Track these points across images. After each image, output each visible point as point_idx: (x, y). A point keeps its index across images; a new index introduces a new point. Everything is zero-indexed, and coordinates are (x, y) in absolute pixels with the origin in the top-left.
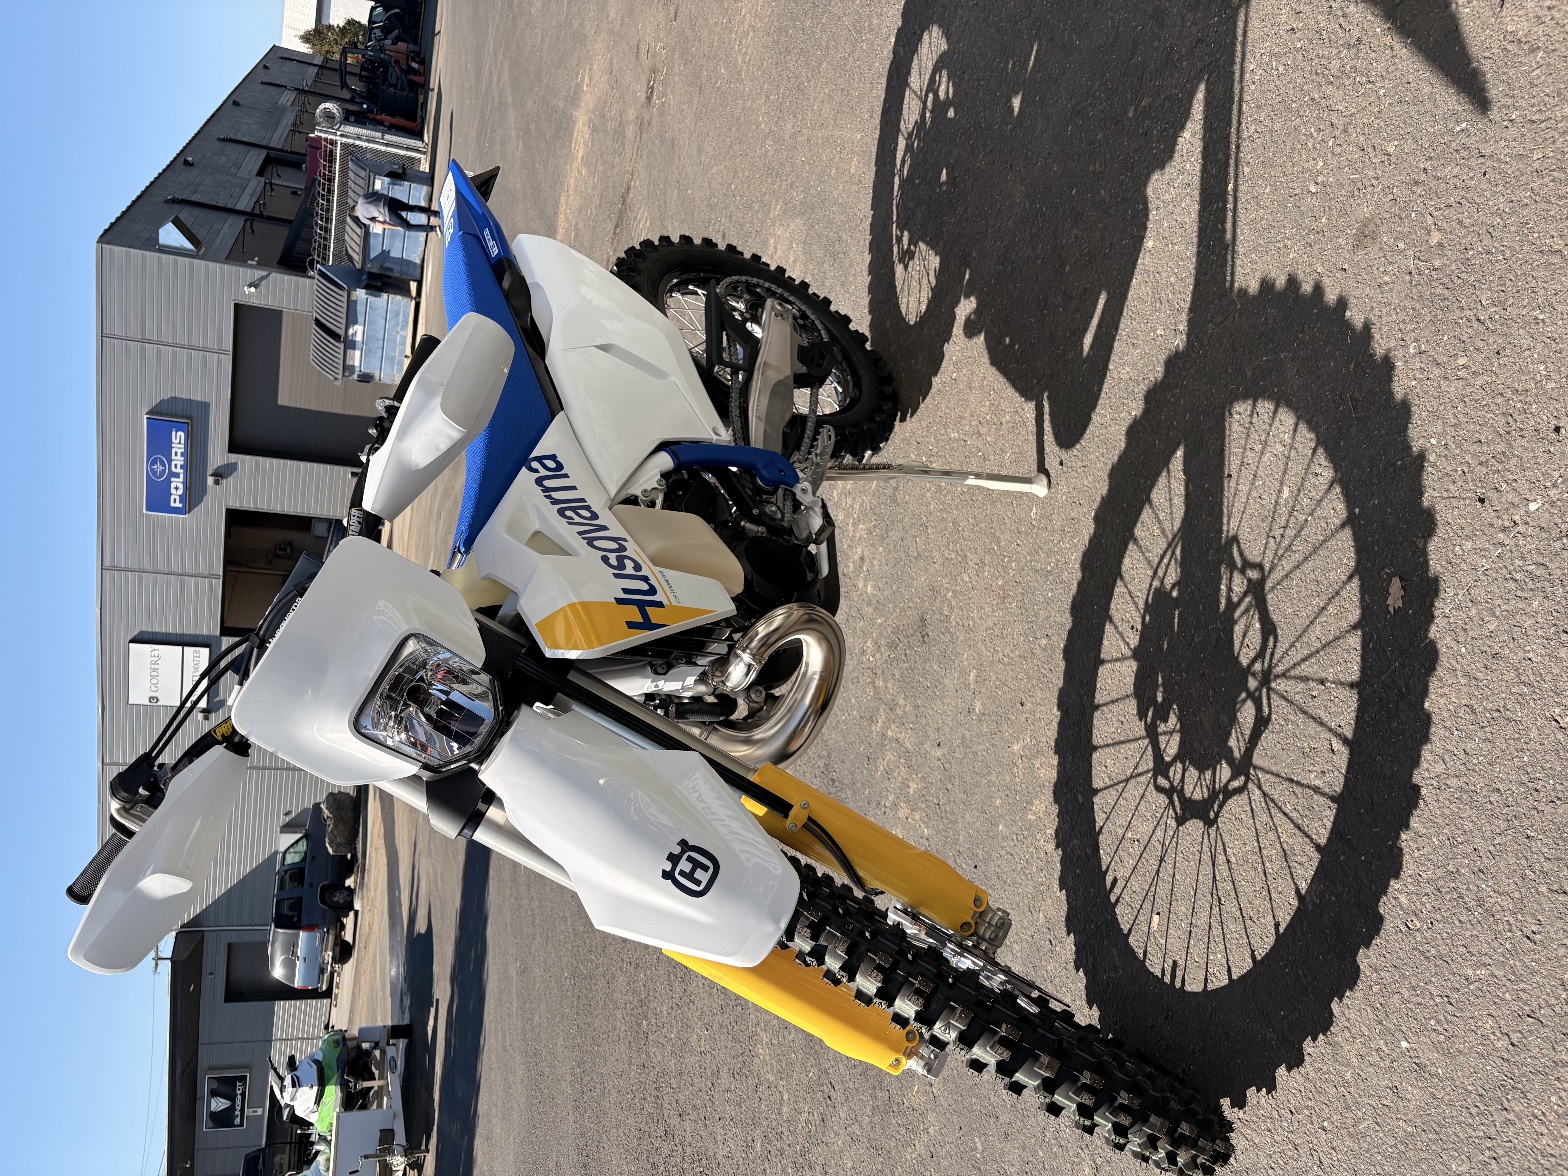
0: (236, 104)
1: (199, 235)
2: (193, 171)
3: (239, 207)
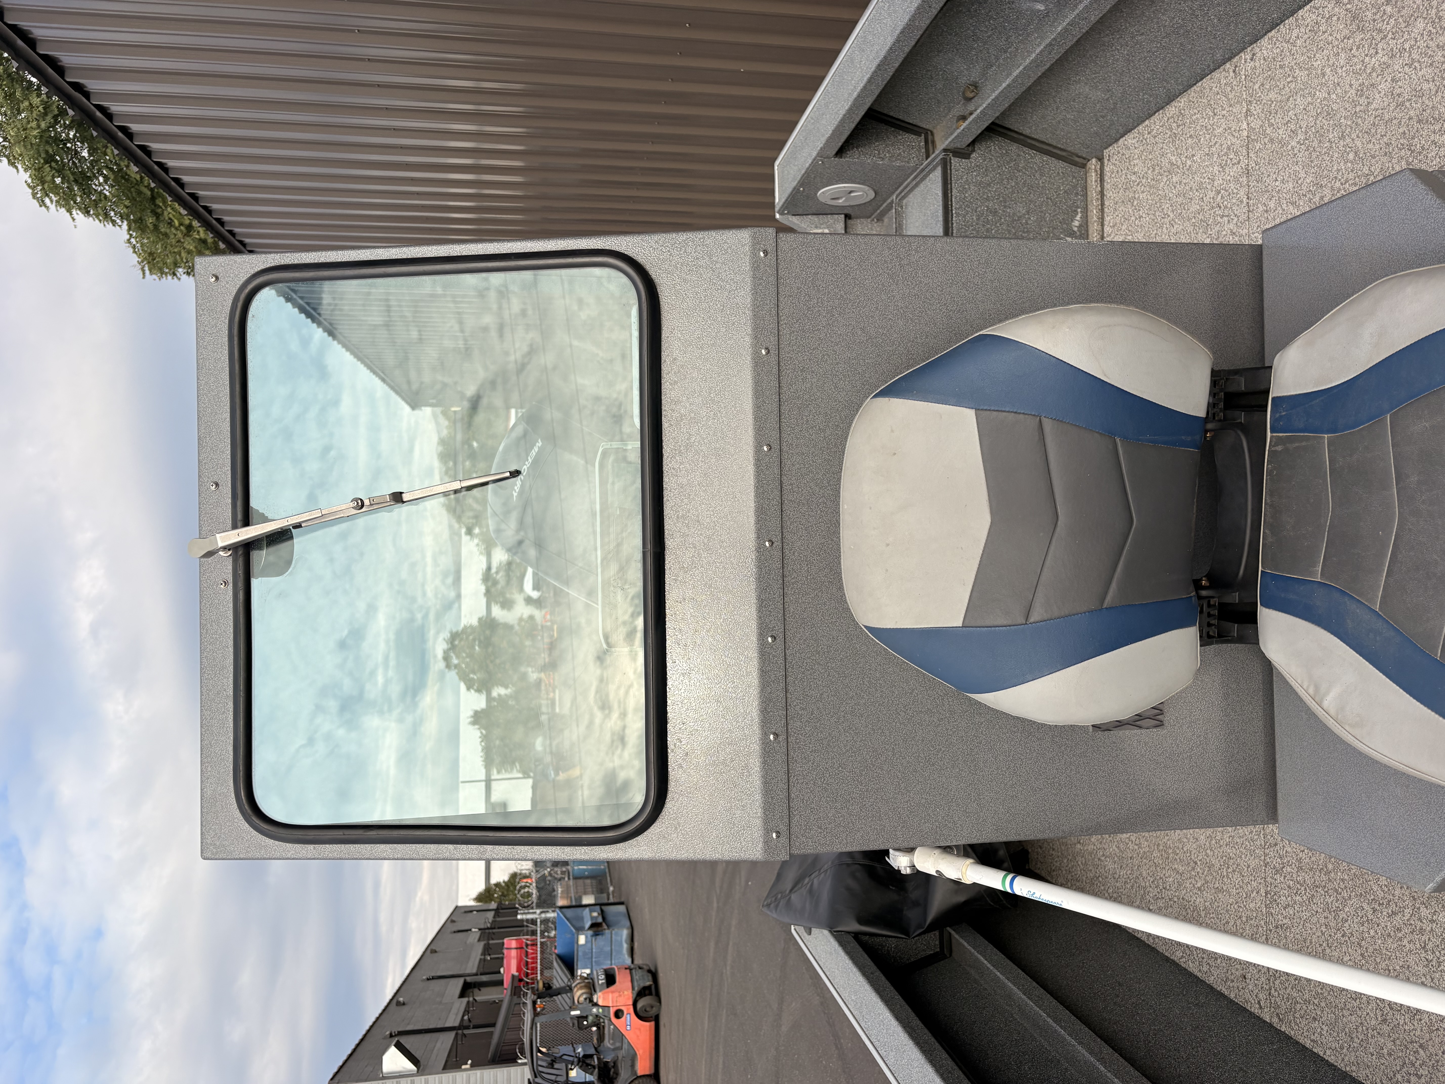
0: (434, 952)
1: (417, 1055)
2: (405, 1009)
3: (447, 1025)
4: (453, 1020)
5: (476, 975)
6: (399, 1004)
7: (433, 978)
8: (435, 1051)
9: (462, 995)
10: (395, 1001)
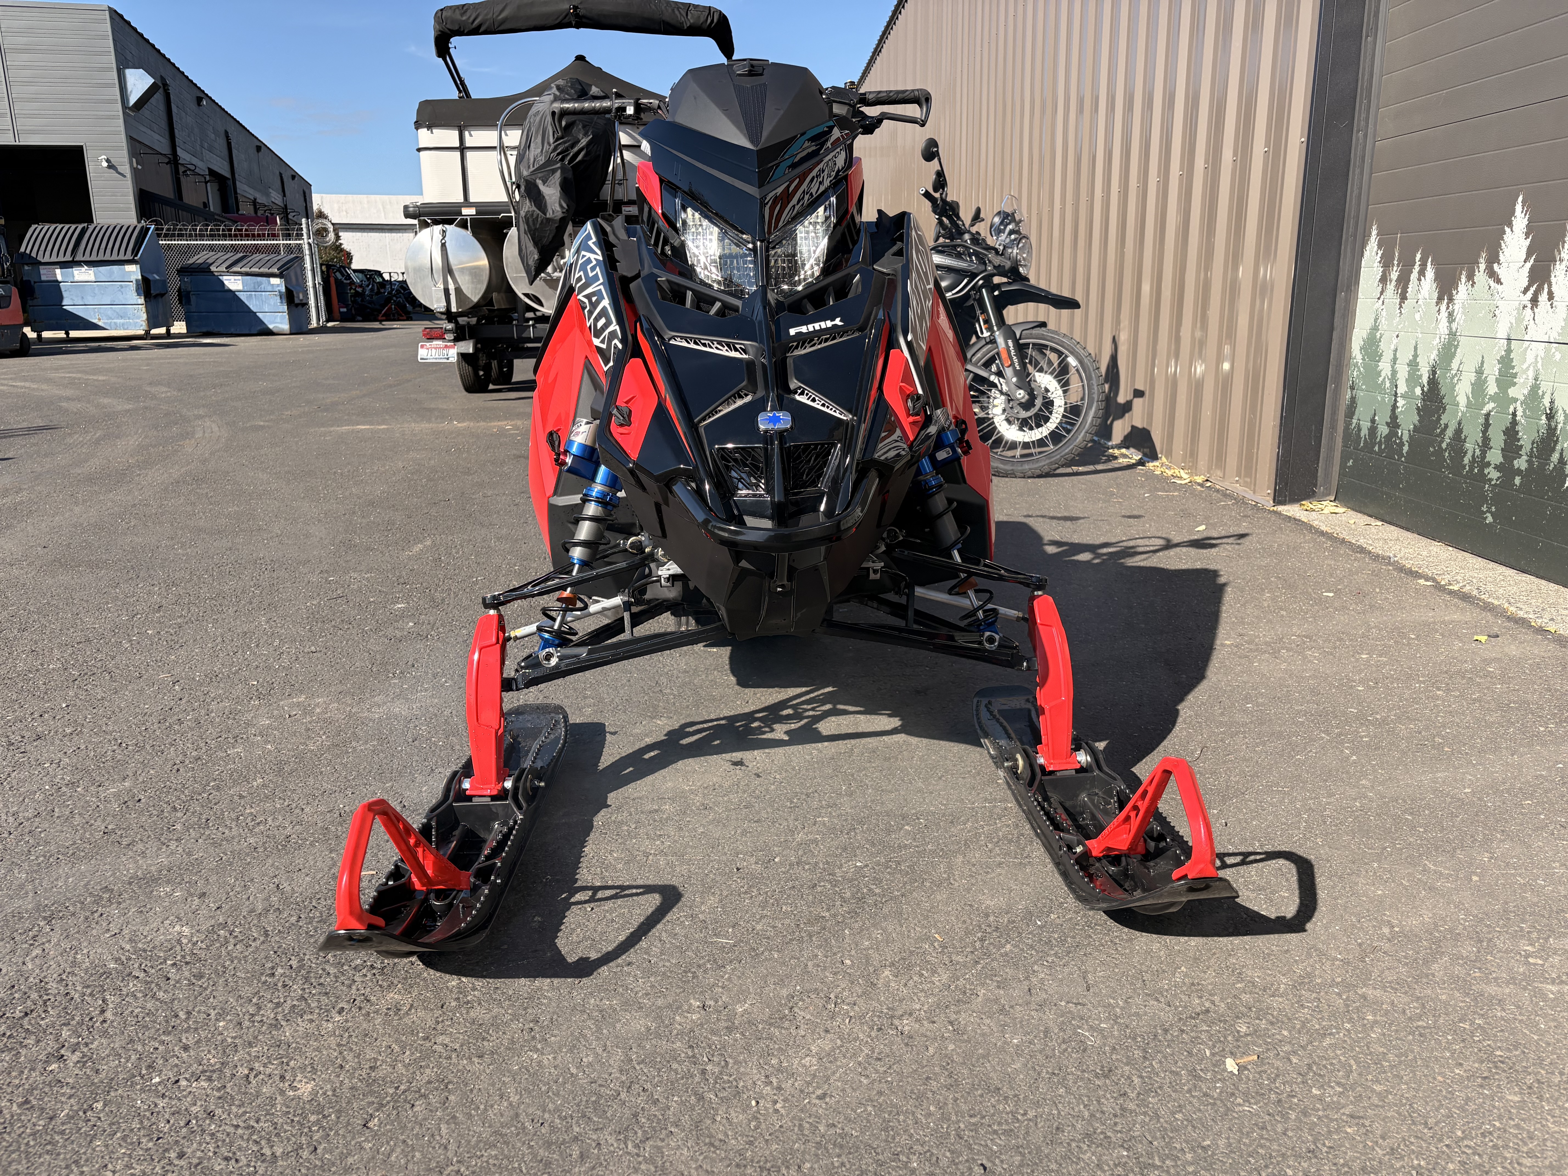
0: (258, 149)
1: (145, 111)
2: (193, 106)
3: (179, 150)
4: (183, 155)
5: (236, 193)
6: (199, 100)
7: (229, 145)
8: (149, 132)
9: (212, 172)
10: (202, 95)
